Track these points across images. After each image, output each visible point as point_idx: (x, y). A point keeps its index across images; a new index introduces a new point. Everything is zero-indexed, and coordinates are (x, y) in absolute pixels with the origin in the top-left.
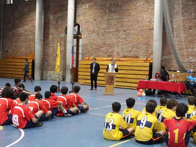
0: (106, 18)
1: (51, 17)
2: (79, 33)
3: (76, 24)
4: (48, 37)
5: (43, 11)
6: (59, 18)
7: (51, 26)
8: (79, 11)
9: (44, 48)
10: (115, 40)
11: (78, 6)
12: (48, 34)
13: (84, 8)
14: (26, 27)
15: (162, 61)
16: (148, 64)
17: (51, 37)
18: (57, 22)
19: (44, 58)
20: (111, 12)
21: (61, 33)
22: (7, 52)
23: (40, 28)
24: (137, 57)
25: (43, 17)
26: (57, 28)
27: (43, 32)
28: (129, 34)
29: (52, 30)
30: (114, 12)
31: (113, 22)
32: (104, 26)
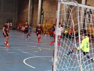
0: (51, 7)
1: (35, 6)
4: (33, 14)
5: (32, 3)
7: (34, 9)
8: (44, 4)
10: (54, 16)
11: (43, 2)
12: (33, 13)
14: (26, 10)
17: (34, 14)
18: (36, 8)
19: (32, 23)
22: (20, 19)
25: (32, 6)
26: (36, 11)
27: (31, 12)
29: (35, 11)
30: (54, 5)
31: (54, 9)
32: (51, 10)
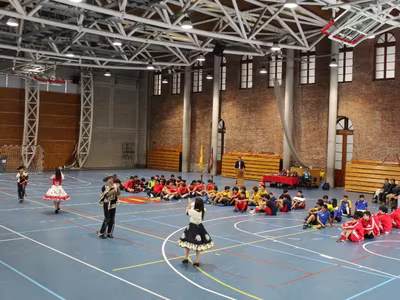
0: (246, 116)
1: (198, 112)
2: (224, 128)
3: (220, 119)
4: (195, 131)
6: (205, 113)
7: (198, 120)
8: (224, 108)
9: (191, 141)
10: (254, 137)
11: (223, 103)
12: (195, 128)
13: (227, 106)
14: (173, 120)
15: (291, 157)
16: (278, 161)
17: (197, 130)
18: (203, 117)
19: (191, 151)
20: (251, 111)
21: (206, 127)
22: (154, 143)
23: (187, 121)
24: (273, 154)
26: (203, 123)
28: (265, 132)
29: (198, 124)
30: (254, 111)
31: (253, 120)
32: (245, 123)
